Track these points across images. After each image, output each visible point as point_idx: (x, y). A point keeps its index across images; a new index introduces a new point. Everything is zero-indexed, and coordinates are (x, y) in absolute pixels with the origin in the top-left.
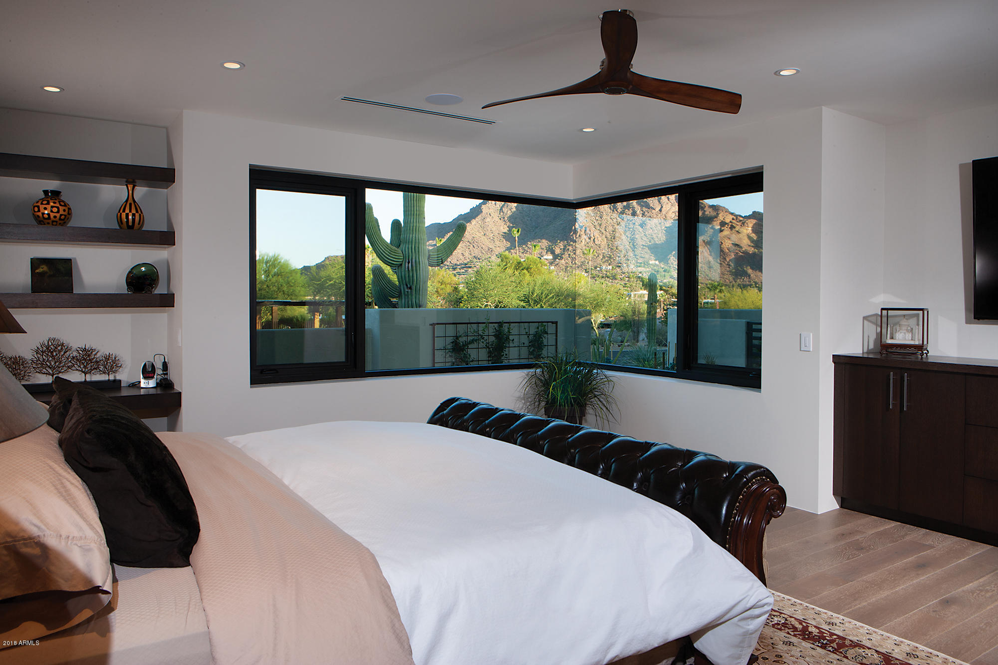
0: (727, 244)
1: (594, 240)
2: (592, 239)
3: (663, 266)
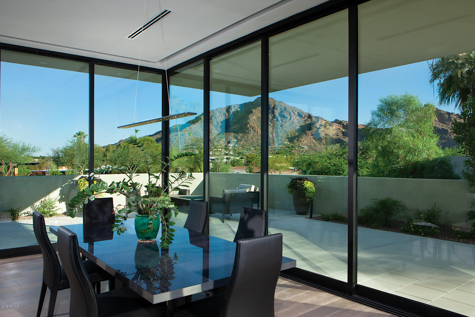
0: (322, 135)
1: (257, 132)
2: (256, 132)
3: (291, 145)
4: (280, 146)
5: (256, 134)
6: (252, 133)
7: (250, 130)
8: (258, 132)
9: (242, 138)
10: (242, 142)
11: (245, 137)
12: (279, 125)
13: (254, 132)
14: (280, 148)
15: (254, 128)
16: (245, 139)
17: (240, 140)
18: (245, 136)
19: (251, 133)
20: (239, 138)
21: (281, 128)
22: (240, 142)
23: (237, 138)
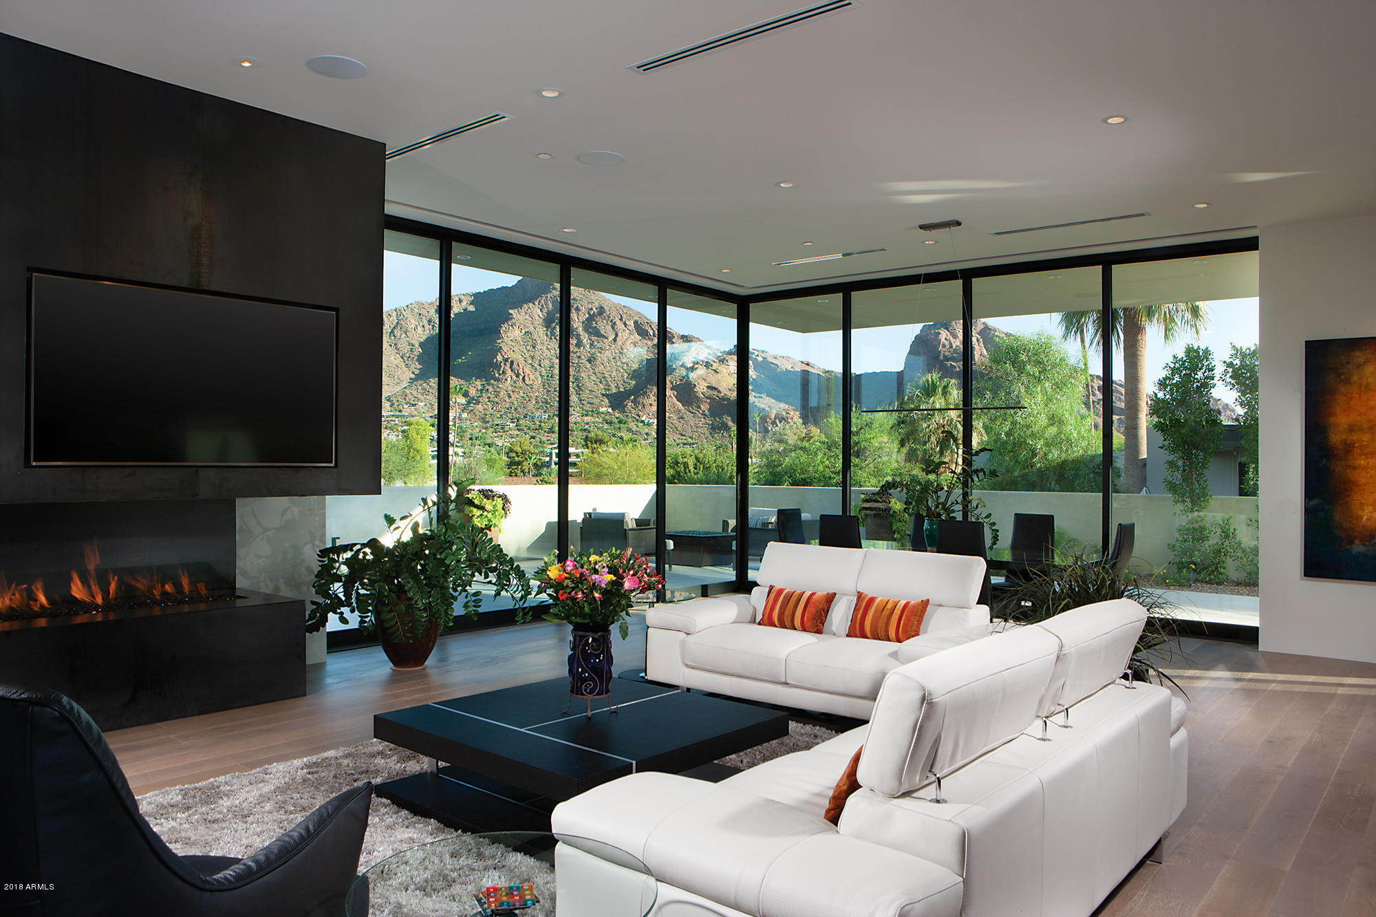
4: (586, 419)
5: (520, 383)
6: (509, 379)
7: (503, 372)
8: (526, 378)
9: (481, 393)
10: (480, 406)
11: (490, 391)
12: (583, 357)
13: (514, 377)
14: (588, 424)
15: (515, 366)
16: (489, 398)
17: (476, 400)
18: (491, 389)
19: (506, 380)
20: (473, 392)
21: (588, 365)
22: (474, 404)
23: (466, 395)
